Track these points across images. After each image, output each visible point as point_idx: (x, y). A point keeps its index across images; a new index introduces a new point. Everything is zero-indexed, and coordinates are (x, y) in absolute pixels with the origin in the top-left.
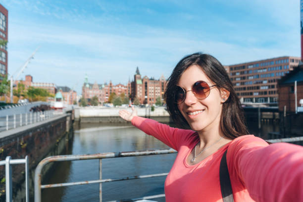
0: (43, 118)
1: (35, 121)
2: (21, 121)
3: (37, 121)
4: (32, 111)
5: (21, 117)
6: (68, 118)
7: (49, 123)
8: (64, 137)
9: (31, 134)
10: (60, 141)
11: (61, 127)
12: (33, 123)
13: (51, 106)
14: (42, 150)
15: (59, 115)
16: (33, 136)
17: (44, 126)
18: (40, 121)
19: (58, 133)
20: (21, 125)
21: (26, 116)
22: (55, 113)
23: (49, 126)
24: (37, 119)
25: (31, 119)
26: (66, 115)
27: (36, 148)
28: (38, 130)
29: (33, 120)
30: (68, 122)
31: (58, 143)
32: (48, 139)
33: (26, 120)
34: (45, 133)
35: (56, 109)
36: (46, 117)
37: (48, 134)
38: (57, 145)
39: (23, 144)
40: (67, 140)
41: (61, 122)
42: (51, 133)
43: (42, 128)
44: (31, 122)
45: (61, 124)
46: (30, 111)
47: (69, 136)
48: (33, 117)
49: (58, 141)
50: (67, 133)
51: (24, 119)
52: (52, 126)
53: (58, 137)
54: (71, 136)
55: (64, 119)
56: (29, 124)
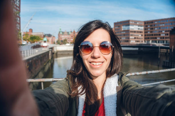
0: (37, 52)
1: (33, 54)
2: (26, 54)
3: (34, 54)
4: (32, 48)
5: (25, 52)
6: (50, 52)
7: (40, 55)
8: (48, 62)
9: (30, 61)
10: (46, 65)
11: (47, 57)
12: (32, 55)
13: (41, 45)
14: (37, 69)
15: (45, 50)
16: (32, 62)
17: (37, 56)
18: (35, 54)
19: (45, 60)
20: (26, 56)
21: (28, 51)
22: (43, 49)
23: (40, 57)
24: (34, 53)
25: (30, 53)
26: (49, 50)
27: (34, 68)
28: (34, 59)
29: (32, 54)
30: (50, 54)
31: (45, 66)
32: (40, 63)
33: (28, 53)
34: (38, 60)
35: (44, 47)
36: (38, 51)
37: (39, 61)
38: (44, 67)
39: (27, 66)
40: (50, 64)
41: (46, 54)
42: (41, 60)
43: (36, 58)
44: (31, 54)
45: (46, 55)
46: (31, 48)
47: (51, 62)
48: (32, 52)
49: (45, 64)
50: (50, 60)
51: (27, 53)
52: (41, 56)
53: (45, 62)
54: (52, 62)
55: (48, 52)
56: (30, 55)
